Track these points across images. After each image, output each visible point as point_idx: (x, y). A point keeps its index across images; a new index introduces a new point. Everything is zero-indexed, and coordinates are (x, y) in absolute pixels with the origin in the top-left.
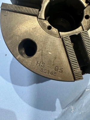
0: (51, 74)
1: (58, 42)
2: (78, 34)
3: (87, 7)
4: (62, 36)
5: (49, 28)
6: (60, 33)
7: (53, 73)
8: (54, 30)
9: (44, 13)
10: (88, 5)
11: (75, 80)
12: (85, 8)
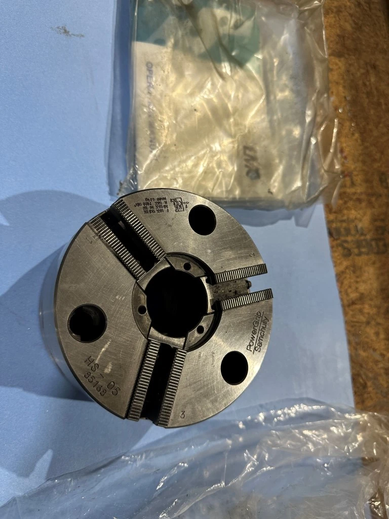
0: (98, 389)
1: (141, 342)
2: (174, 348)
3: (209, 314)
4: (151, 335)
5: (142, 310)
6: (152, 329)
7: (102, 390)
8: (147, 319)
9: (150, 279)
10: (212, 313)
11: (127, 417)
12: (207, 314)
